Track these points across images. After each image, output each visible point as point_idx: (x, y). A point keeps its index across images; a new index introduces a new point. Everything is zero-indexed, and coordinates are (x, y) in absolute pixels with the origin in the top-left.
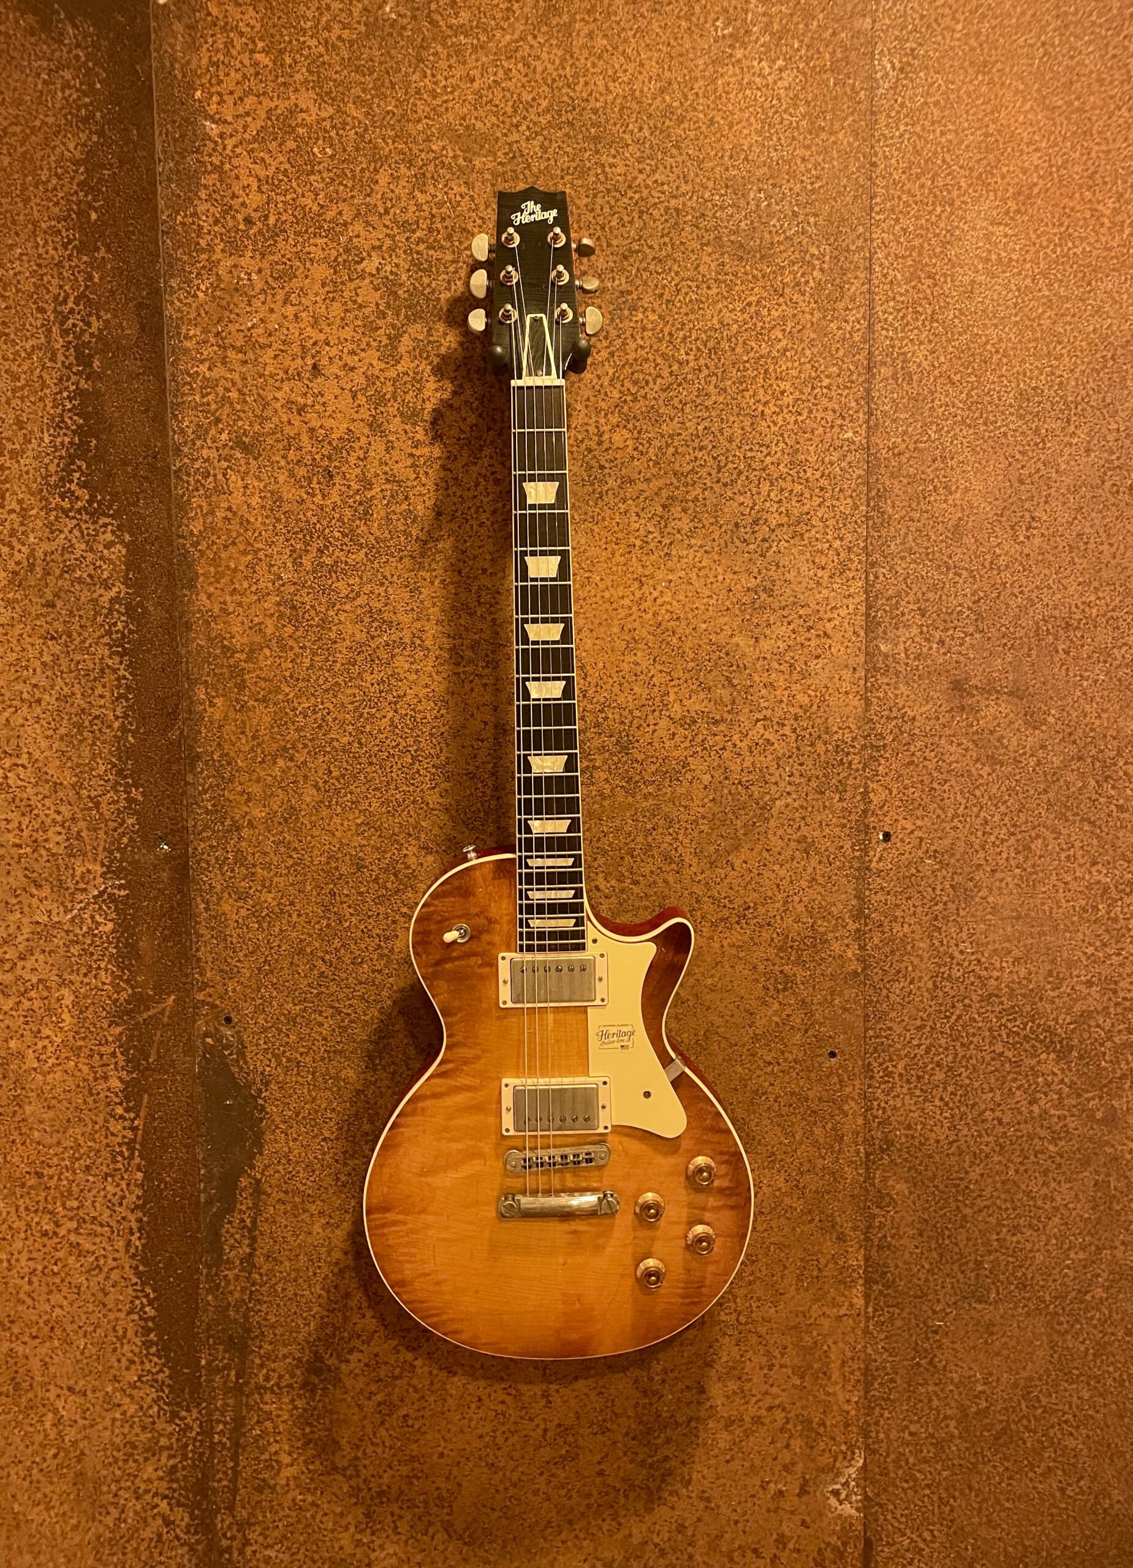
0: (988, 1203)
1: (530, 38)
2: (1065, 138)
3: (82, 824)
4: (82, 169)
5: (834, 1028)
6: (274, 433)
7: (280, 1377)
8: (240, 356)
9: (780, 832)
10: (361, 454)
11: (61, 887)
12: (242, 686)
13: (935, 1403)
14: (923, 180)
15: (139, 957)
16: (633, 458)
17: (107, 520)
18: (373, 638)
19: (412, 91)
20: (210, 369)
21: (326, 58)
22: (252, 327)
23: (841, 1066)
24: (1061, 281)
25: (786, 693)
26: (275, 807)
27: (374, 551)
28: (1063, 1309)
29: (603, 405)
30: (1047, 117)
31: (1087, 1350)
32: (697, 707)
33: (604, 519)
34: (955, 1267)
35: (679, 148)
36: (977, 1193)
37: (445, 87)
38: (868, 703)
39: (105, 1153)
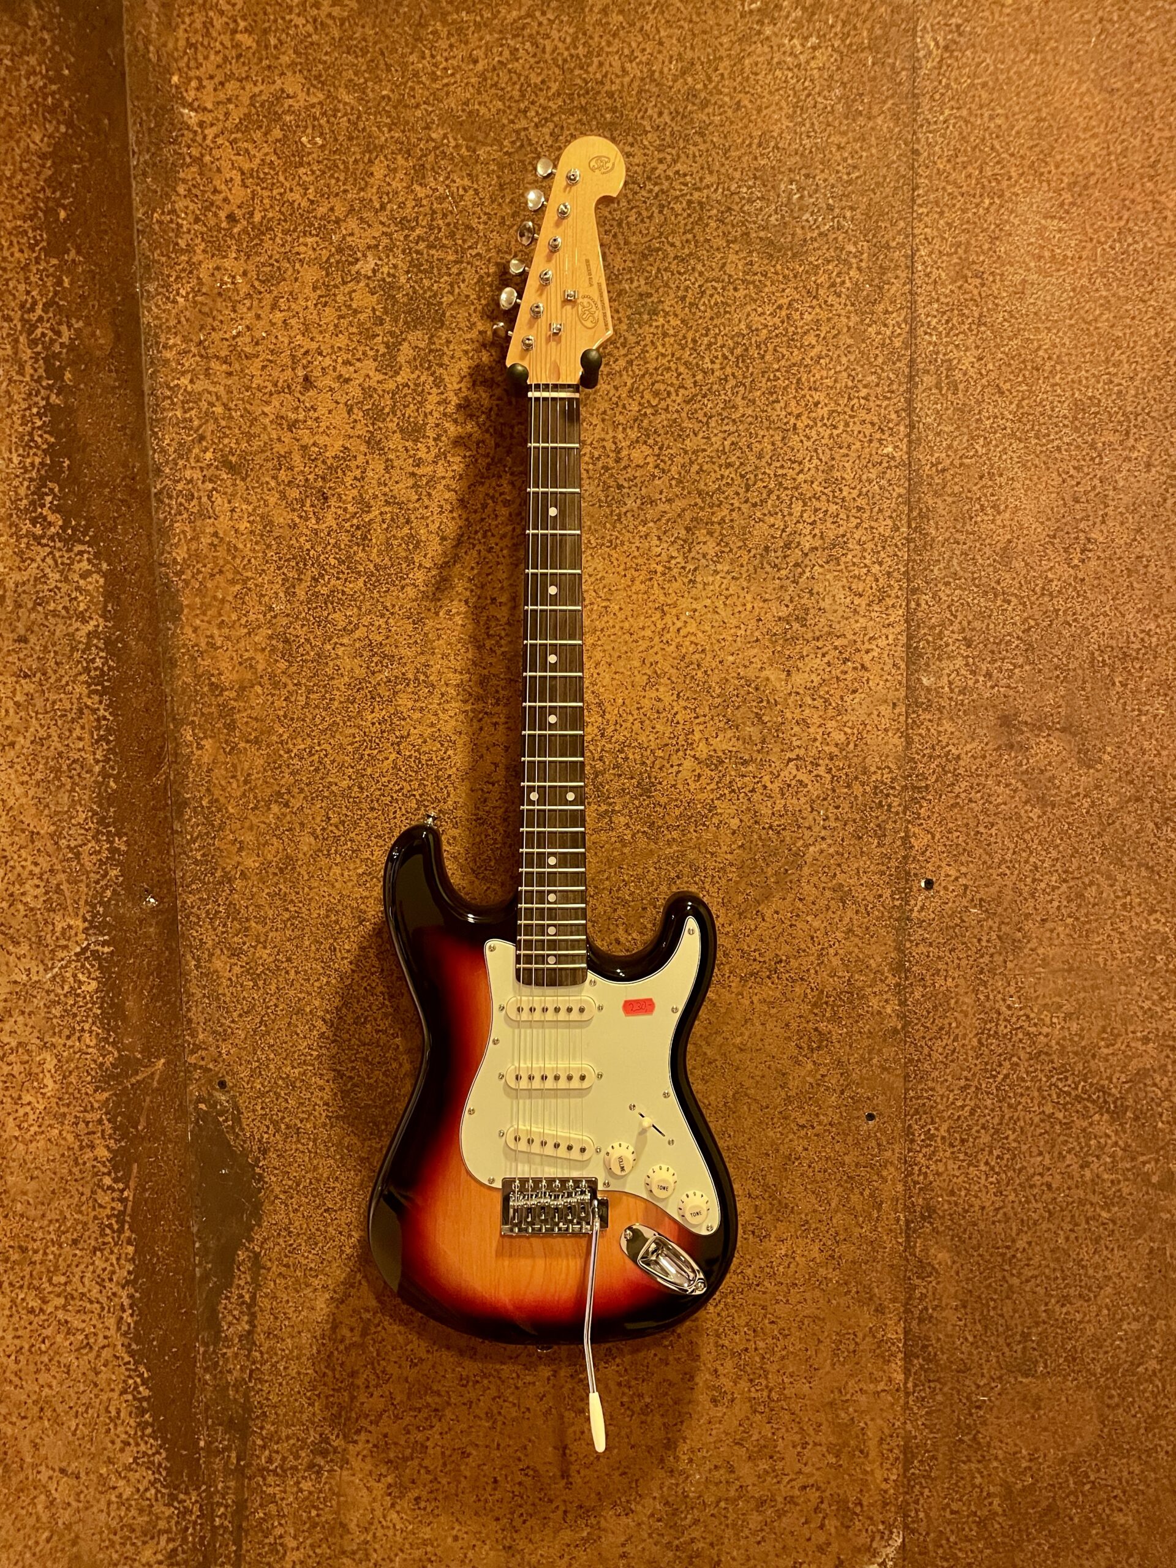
0: (1036, 1273)
1: (538, 14)
2: (1124, 123)
3: (62, 877)
4: (49, 163)
5: (872, 1089)
6: (263, 451)
7: (284, 1459)
8: (224, 367)
9: (815, 879)
10: (358, 473)
11: (40, 943)
12: (231, 727)
13: (978, 1481)
14: (970, 169)
15: (125, 1019)
16: (654, 476)
17: (85, 548)
18: (373, 673)
19: (409, 75)
20: (191, 381)
21: (315, 38)
22: (239, 334)
23: (879, 1130)
24: (1120, 280)
25: (821, 730)
26: (269, 857)
27: (373, 580)
28: (1115, 1381)
29: (621, 419)
30: (1105, 100)
31: (1139, 1423)
32: (724, 747)
33: (622, 543)
34: (1001, 1341)
35: (702, 135)
36: (1025, 1262)
37: (446, 69)
38: (909, 742)
39: (94, 1227)
